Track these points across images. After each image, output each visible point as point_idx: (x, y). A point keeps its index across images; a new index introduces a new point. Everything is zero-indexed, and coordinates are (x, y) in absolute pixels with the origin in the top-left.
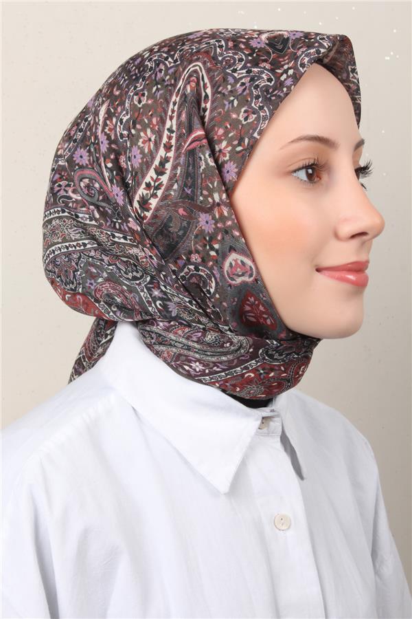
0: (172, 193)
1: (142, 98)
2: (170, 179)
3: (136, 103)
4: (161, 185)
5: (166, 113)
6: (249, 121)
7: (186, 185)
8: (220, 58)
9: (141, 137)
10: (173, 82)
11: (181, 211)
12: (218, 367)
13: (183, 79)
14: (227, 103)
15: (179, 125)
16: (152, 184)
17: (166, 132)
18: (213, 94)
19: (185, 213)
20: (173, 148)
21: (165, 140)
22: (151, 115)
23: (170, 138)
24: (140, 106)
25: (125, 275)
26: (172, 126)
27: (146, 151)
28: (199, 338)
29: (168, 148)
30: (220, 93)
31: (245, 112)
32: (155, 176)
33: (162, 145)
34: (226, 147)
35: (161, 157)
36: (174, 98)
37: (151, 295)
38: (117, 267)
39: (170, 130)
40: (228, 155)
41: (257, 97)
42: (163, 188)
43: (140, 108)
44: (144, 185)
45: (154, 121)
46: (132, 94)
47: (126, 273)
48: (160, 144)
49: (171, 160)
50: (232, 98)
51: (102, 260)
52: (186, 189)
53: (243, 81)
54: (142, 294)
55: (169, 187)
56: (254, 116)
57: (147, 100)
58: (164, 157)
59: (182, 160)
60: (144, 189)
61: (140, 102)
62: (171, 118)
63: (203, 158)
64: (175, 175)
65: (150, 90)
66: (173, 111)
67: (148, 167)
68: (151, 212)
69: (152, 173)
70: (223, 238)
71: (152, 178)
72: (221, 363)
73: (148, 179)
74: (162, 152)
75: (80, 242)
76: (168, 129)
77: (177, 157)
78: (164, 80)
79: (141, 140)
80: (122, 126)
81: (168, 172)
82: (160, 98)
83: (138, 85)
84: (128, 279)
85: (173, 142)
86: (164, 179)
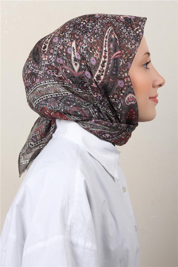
0: (108, 74)
1: (91, 39)
2: (107, 68)
3: (90, 41)
4: (104, 70)
5: (103, 45)
6: (132, 48)
7: (113, 70)
8: (115, 25)
9: (94, 54)
10: (102, 33)
11: (111, 80)
12: (115, 135)
13: (108, 33)
14: (124, 41)
15: (109, 49)
16: (101, 70)
17: (104, 52)
18: (119, 38)
19: (112, 81)
20: (107, 58)
21: (103, 54)
22: (97, 45)
23: (105, 54)
24: (91, 42)
25: (84, 104)
26: (106, 50)
27: (97, 58)
28: (110, 125)
29: (105, 57)
30: (121, 38)
31: (130, 44)
32: (101, 68)
33: (103, 56)
34: (125, 57)
35: (103, 61)
36: (105, 39)
37: (94, 111)
38: (81, 101)
39: (105, 51)
40: (126, 60)
41: (133, 39)
42: (104, 72)
43: (92, 43)
44: (98, 71)
45: (98, 47)
46: (86, 38)
47: (84, 103)
48: (102, 56)
49: (107, 62)
50: (125, 40)
51: (75, 99)
52: (113, 72)
53: (126, 33)
54: (91, 111)
55: (106, 71)
56: (134, 46)
57: (94, 40)
58: (104, 60)
59: (111, 62)
60: (99, 72)
61: (91, 41)
62: (105, 47)
63: (121, 61)
64: (108, 67)
65: (94, 36)
66: (106, 44)
67: (99, 65)
68: (101, 80)
69: (100, 67)
70: (127, 89)
71: (100, 68)
72: (116, 134)
73: (99, 69)
74: (103, 59)
75: (65, 93)
76: (104, 51)
77: (109, 60)
78: (98, 33)
79: (95, 55)
80: (83, 50)
81: (106, 66)
82: (99, 39)
83: (88, 34)
84: (85, 105)
85: (107, 55)
86: (105, 68)
